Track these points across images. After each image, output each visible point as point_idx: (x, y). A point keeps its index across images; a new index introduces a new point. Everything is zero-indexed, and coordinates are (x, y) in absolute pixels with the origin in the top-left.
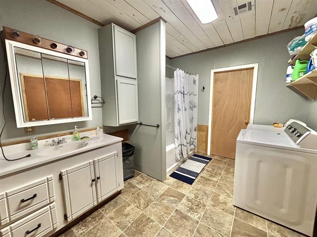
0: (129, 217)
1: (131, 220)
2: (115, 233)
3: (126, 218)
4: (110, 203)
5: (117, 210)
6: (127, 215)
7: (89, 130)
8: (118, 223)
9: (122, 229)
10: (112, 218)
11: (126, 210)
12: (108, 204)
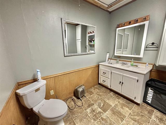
0: (121, 109)
1: (120, 110)
2: (112, 104)
3: (120, 108)
4: (127, 101)
5: (124, 104)
6: (122, 108)
7: (142, 63)
8: (117, 104)
9: (114, 106)
10: (119, 102)
11: (125, 108)
12: (126, 100)
